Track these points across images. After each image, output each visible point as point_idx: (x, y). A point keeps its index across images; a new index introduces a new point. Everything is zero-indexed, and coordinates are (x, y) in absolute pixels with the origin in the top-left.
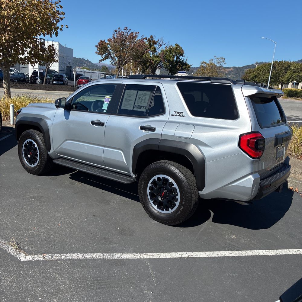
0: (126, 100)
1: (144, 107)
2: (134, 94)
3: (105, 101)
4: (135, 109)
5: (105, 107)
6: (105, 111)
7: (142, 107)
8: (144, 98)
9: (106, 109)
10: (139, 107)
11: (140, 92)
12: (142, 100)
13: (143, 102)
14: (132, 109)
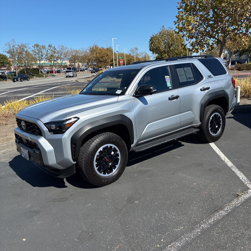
0: (180, 75)
1: (192, 77)
2: (182, 70)
3: (167, 80)
4: (188, 80)
5: (169, 84)
6: (170, 88)
7: (191, 78)
8: (189, 72)
9: (170, 86)
10: (190, 78)
11: (185, 69)
12: (189, 73)
13: (190, 74)
14: (186, 81)
